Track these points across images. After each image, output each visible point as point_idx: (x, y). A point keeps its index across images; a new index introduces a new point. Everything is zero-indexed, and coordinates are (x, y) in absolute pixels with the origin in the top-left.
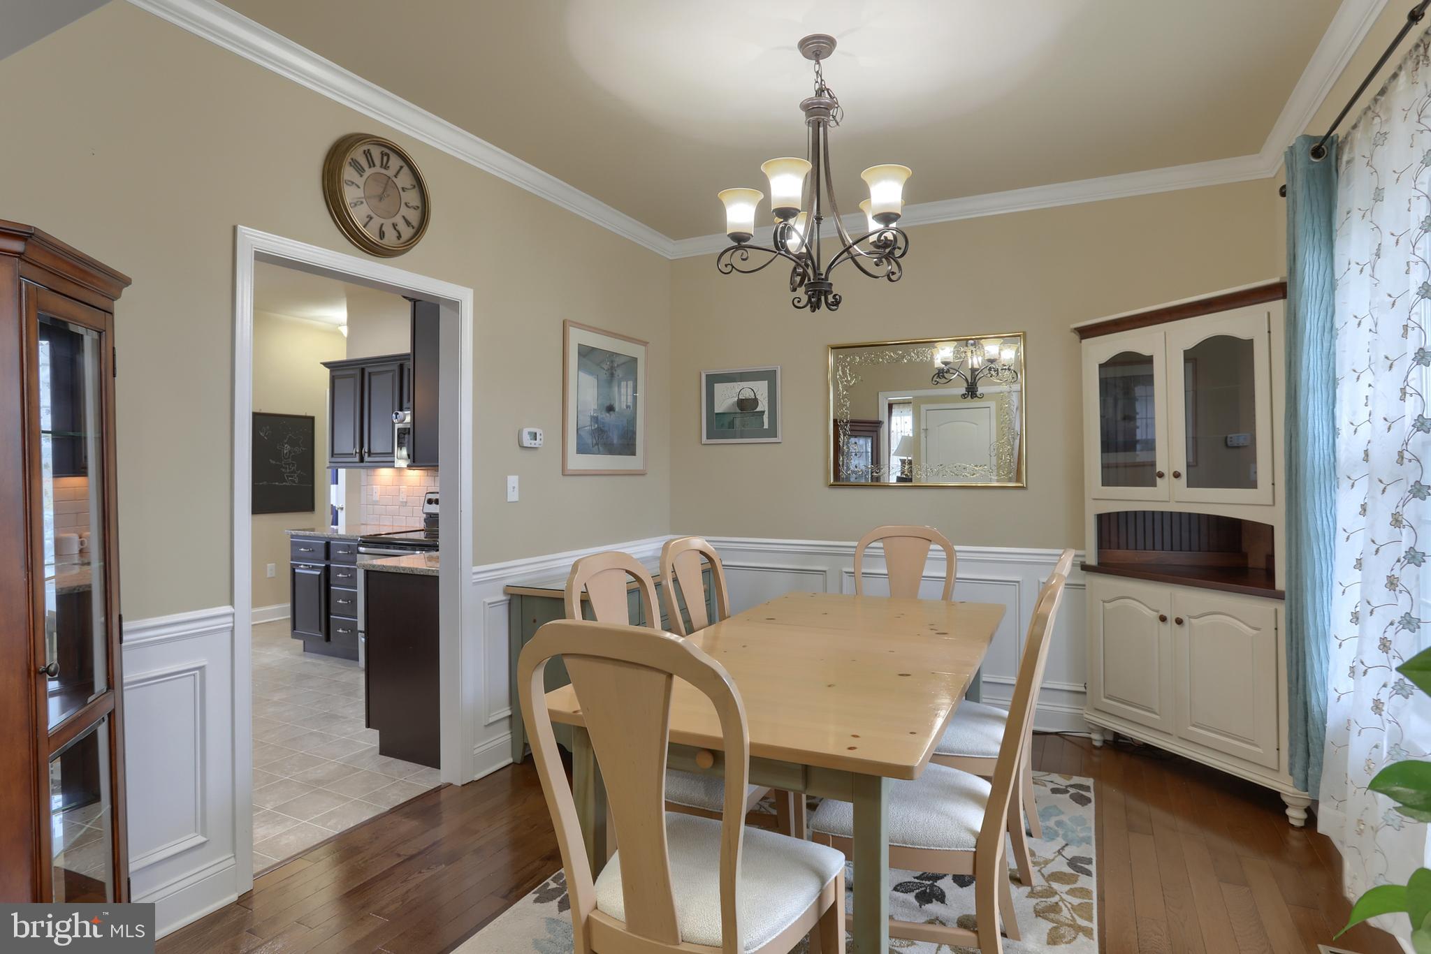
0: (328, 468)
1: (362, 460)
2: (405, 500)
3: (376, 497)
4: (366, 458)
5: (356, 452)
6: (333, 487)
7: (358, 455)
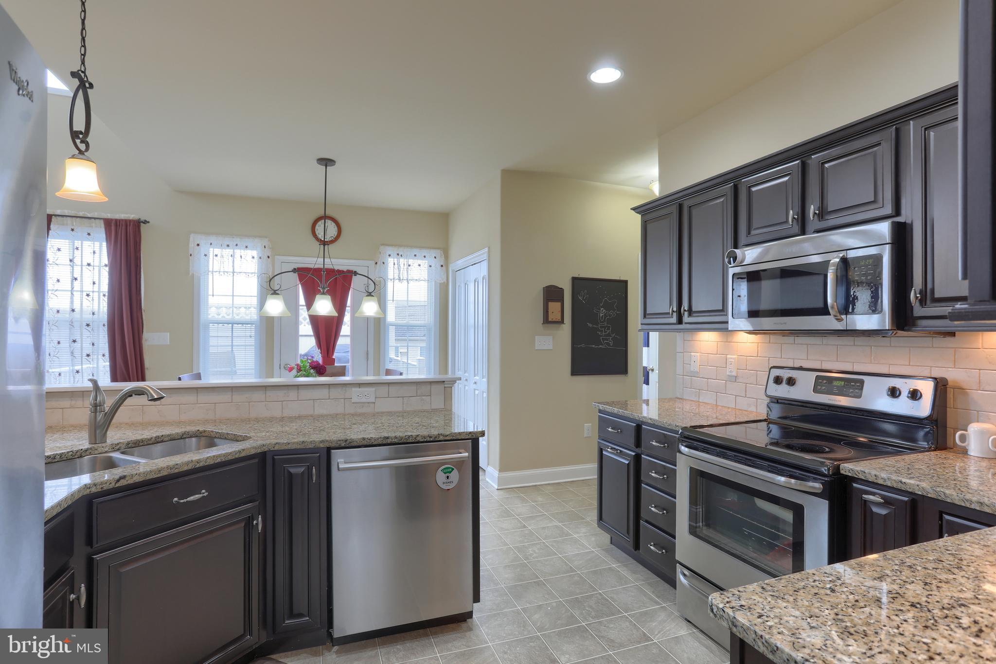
0: (640, 330)
1: (680, 321)
2: (734, 374)
3: (695, 367)
4: (686, 318)
5: (673, 311)
6: (645, 349)
7: (675, 314)
